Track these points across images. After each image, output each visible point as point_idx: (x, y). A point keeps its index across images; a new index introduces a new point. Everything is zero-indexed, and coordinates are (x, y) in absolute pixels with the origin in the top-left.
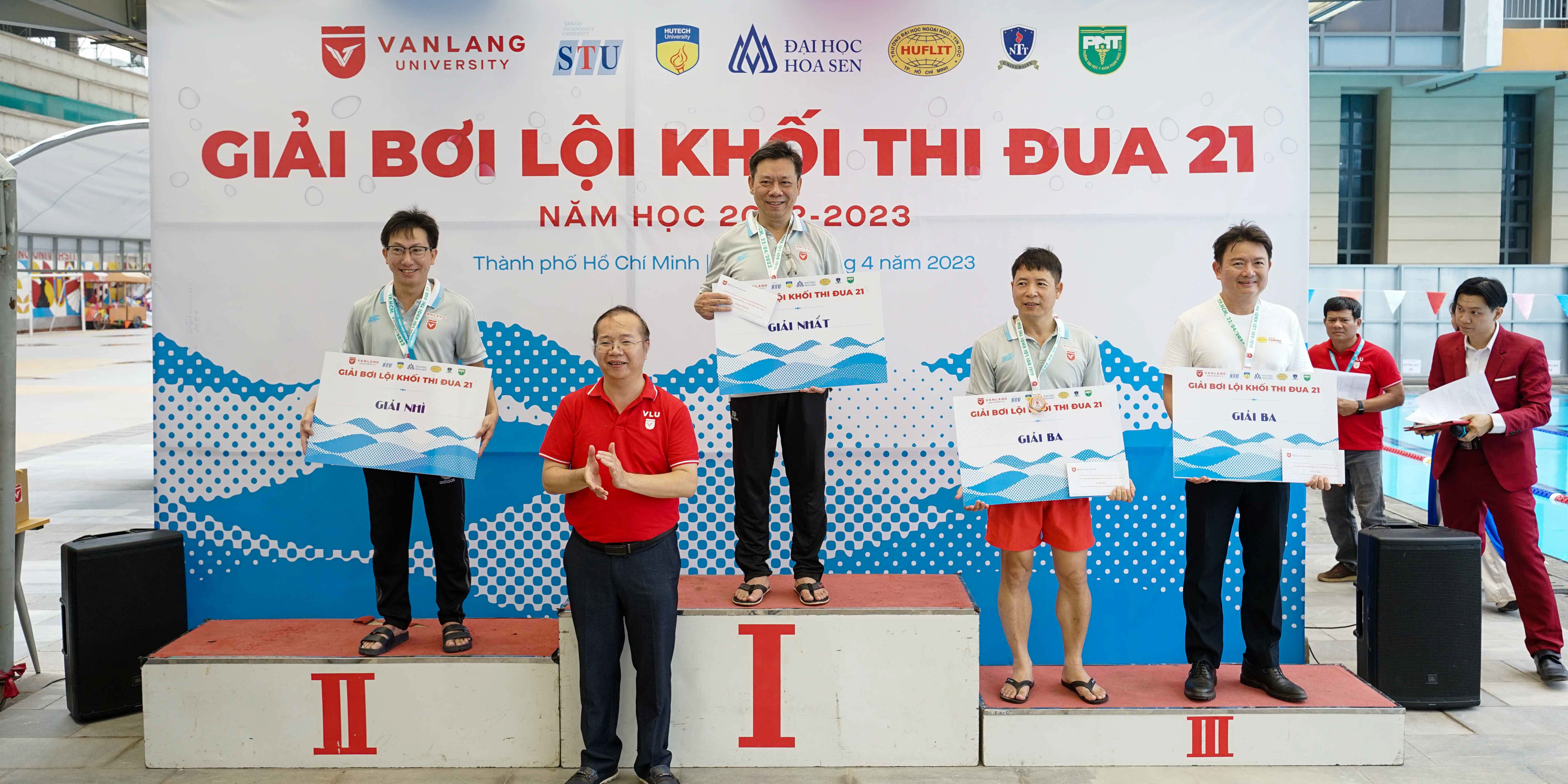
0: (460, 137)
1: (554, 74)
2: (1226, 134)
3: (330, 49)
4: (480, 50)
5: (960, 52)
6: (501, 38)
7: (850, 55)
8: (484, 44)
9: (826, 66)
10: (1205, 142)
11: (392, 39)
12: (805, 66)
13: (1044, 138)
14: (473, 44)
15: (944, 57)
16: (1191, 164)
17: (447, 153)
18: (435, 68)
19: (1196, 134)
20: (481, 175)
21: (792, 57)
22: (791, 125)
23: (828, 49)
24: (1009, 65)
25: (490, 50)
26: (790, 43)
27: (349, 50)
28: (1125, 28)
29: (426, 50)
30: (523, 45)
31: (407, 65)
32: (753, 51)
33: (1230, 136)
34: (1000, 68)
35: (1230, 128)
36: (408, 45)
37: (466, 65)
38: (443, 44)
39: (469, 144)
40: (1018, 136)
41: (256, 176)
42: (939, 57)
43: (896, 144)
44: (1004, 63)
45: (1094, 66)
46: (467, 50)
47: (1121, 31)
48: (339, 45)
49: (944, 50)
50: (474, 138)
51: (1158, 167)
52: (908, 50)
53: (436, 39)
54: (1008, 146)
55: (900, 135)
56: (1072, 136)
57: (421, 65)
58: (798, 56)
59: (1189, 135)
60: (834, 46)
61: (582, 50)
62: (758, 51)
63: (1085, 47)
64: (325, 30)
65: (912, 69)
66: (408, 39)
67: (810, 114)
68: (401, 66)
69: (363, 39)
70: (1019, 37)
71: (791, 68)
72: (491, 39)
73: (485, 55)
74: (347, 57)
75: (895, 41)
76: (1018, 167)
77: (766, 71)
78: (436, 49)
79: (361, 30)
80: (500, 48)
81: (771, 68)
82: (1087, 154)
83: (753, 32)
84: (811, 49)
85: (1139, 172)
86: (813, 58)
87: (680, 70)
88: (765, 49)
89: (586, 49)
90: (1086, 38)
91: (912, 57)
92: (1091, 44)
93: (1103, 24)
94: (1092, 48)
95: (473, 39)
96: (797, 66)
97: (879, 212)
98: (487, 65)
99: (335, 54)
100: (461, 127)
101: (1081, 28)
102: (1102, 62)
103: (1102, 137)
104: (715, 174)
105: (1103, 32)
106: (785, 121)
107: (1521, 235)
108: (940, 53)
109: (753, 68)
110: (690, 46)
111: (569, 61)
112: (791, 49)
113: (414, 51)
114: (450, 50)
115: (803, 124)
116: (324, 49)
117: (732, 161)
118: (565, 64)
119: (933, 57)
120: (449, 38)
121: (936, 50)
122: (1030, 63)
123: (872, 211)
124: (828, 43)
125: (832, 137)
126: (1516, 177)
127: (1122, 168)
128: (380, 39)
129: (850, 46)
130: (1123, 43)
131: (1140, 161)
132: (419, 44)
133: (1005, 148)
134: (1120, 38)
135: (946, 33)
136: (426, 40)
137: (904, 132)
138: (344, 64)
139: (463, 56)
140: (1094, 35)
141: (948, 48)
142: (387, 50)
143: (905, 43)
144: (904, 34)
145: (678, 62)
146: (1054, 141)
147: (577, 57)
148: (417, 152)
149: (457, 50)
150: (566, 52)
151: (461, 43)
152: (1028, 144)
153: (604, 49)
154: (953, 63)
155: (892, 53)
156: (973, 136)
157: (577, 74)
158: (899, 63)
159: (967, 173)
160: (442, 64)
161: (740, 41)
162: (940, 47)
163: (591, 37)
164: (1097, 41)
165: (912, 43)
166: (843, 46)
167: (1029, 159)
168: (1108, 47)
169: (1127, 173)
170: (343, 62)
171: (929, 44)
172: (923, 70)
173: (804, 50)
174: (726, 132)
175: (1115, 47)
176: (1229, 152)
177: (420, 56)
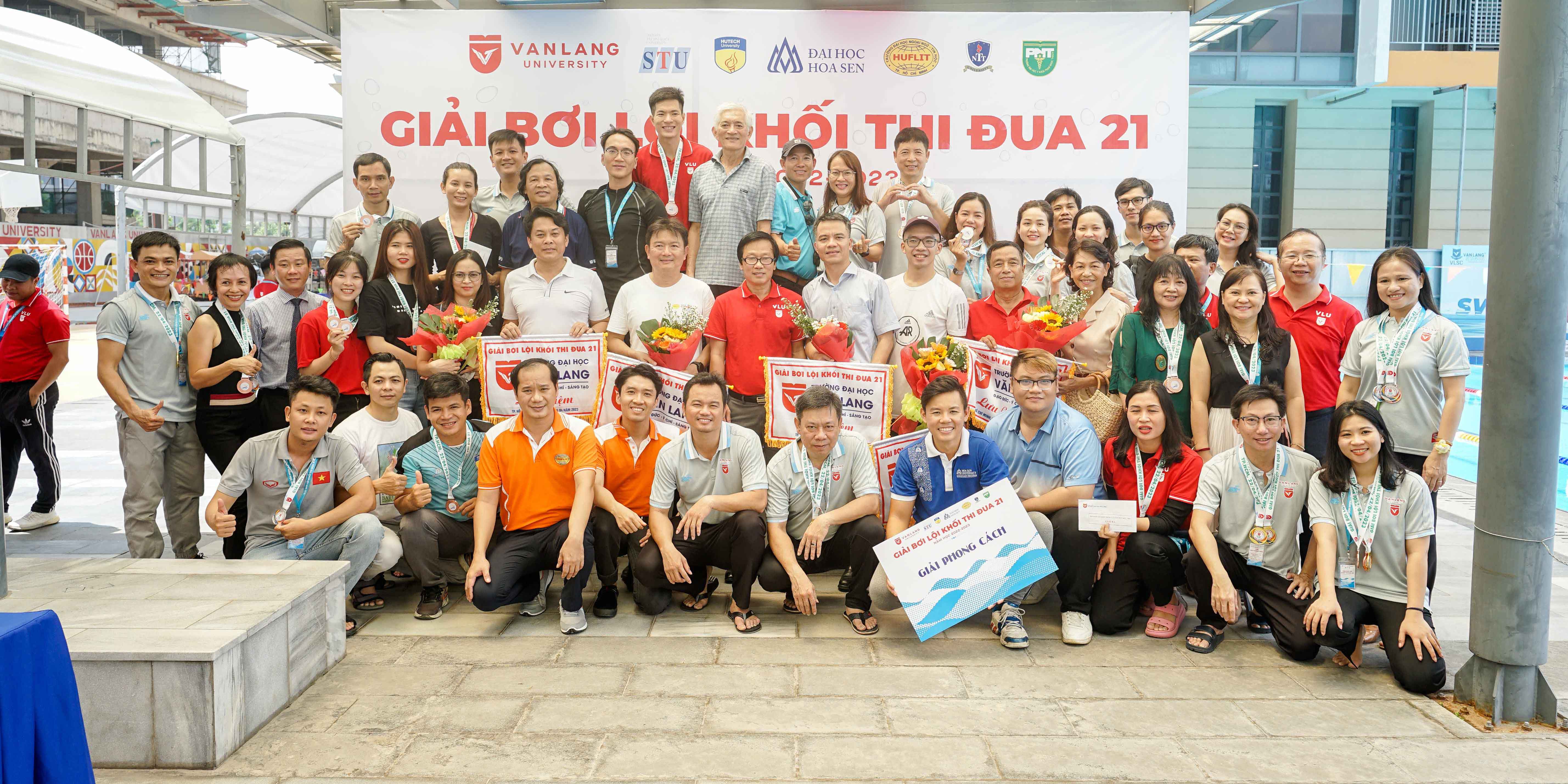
0: (570, 117)
1: (640, 72)
2: (1129, 120)
3: (475, 51)
4: (586, 54)
5: (936, 59)
6: (601, 45)
7: (856, 60)
8: (589, 49)
9: (838, 68)
10: (1113, 127)
11: (522, 45)
12: (823, 68)
13: (996, 122)
14: (581, 49)
15: (925, 63)
16: (1103, 143)
17: (561, 129)
18: (553, 66)
19: (1106, 121)
20: (586, 145)
21: (813, 61)
22: (813, 111)
23: (840, 56)
24: (971, 68)
25: (593, 53)
26: (813, 51)
27: (489, 53)
28: (1056, 42)
29: (546, 53)
30: (617, 51)
31: (532, 64)
32: (785, 57)
33: (1132, 122)
34: (965, 71)
35: (1132, 117)
36: (533, 49)
37: (576, 65)
38: (558, 49)
39: (577, 122)
40: (978, 122)
41: (421, 145)
42: (921, 63)
43: (888, 126)
44: (968, 67)
45: (1034, 71)
46: (576, 54)
47: (1053, 45)
48: (482, 49)
49: (924, 57)
50: (581, 119)
51: (1078, 144)
52: (898, 57)
53: (554, 45)
54: (970, 128)
55: (892, 119)
56: (1017, 121)
57: (542, 64)
58: (818, 61)
59: (1102, 122)
60: (845, 54)
61: (660, 55)
62: (788, 57)
63: (1027, 56)
64: (472, 38)
65: (901, 71)
66: (533, 45)
67: (827, 103)
68: (527, 65)
69: (500, 44)
70: (979, 49)
71: (813, 70)
72: (594, 46)
73: (589, 57)
74: (488, 58)
75: (888, 51)
76: (977, 144)
77: (794, 71)
78: (553, 52)
79: (498, 38)
80: (601, 53)
81: (798, 69)
82: (1028, 134)
83: (785, 43)
84: (827, 56)
85: (1065, 148)
86: (829, 62)
87: (732, 70)
88: (794, 56)
89: (664, 54)
90: (1028, 50)
91: (901, 62)
92: (1032, 54)
93: (1040, 40)
94: (1032, 57)
95: (581, 45)
96: (818, 68)
97: (876, 175)
98: (591, 65)
99: (479, 55)
100: (571, 110)
101: (1024, 42)
102: (1040, 66)
103: (1039, 122)
104: (757, 146)
105: (1040, 45)
106: (808, 108)
107: (1405, 225)
108: (922, 59)
109: (785, 69)
110: (739, 53)
111: (651, 62)
112: (813, 55)
113: (537, 54)
114: (564, 53)
115: (821, 110)
116: (471, 52)
117: (769, 137)
118: (648, 65)
119: (916, 62)
120: (563, 45)
121: (918, 57)
122: (988, 68)
123: (871, 174)
124: (840, 51)
125: (842, 120)
126: (1402, 176)
127: (1052, 145)
128: (513, 45)
129: (856, 54)
130: (1055, 53)
131: (1066, 140)
132: (540, 48)
133: (968, 130)
134: (1053, 50)
135: (926, 45)
136: (546, 46)
137: (895, 116)
138: (485, 63)
139: (573, 57)
140: (1034, 47)
141: (927, 56)
142: (517, 53)
143: (896, 52)
144: (896, 45)
145: (731, 64)
146: (1004, 125)
147: (657, 60)
148: (539, 128)
149: (569, 54)
150: (649, 56)
151: (572, 48)
152: (985, 127)
153: (677, 54)
154: (930, 68)
155: (887, 59)
156: (945, 121)
157: (656, 72)
158: (892, 67)
159: (940, 148)
160: (557, 64)
161: (776, 50)
162: (922, 55)
163: (666, 45)
164: (1035, 52)
165: (901, 52)
166: (850, 54)
167: (985, 138)
168: (1044, 56)
169: (1056, 148)
170: (485, 61)
171: (914, 53)
172: (909, 72)
173: (822, 56)
174: (764, 116)
175: (1049, 56)
176: (1131, 134)
177: (541, 57)
